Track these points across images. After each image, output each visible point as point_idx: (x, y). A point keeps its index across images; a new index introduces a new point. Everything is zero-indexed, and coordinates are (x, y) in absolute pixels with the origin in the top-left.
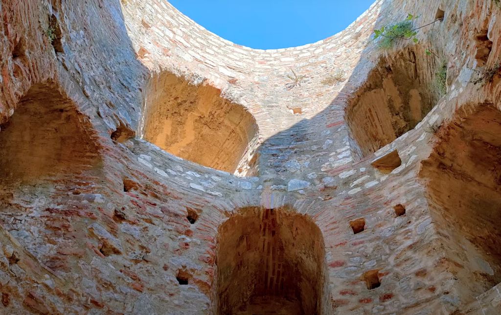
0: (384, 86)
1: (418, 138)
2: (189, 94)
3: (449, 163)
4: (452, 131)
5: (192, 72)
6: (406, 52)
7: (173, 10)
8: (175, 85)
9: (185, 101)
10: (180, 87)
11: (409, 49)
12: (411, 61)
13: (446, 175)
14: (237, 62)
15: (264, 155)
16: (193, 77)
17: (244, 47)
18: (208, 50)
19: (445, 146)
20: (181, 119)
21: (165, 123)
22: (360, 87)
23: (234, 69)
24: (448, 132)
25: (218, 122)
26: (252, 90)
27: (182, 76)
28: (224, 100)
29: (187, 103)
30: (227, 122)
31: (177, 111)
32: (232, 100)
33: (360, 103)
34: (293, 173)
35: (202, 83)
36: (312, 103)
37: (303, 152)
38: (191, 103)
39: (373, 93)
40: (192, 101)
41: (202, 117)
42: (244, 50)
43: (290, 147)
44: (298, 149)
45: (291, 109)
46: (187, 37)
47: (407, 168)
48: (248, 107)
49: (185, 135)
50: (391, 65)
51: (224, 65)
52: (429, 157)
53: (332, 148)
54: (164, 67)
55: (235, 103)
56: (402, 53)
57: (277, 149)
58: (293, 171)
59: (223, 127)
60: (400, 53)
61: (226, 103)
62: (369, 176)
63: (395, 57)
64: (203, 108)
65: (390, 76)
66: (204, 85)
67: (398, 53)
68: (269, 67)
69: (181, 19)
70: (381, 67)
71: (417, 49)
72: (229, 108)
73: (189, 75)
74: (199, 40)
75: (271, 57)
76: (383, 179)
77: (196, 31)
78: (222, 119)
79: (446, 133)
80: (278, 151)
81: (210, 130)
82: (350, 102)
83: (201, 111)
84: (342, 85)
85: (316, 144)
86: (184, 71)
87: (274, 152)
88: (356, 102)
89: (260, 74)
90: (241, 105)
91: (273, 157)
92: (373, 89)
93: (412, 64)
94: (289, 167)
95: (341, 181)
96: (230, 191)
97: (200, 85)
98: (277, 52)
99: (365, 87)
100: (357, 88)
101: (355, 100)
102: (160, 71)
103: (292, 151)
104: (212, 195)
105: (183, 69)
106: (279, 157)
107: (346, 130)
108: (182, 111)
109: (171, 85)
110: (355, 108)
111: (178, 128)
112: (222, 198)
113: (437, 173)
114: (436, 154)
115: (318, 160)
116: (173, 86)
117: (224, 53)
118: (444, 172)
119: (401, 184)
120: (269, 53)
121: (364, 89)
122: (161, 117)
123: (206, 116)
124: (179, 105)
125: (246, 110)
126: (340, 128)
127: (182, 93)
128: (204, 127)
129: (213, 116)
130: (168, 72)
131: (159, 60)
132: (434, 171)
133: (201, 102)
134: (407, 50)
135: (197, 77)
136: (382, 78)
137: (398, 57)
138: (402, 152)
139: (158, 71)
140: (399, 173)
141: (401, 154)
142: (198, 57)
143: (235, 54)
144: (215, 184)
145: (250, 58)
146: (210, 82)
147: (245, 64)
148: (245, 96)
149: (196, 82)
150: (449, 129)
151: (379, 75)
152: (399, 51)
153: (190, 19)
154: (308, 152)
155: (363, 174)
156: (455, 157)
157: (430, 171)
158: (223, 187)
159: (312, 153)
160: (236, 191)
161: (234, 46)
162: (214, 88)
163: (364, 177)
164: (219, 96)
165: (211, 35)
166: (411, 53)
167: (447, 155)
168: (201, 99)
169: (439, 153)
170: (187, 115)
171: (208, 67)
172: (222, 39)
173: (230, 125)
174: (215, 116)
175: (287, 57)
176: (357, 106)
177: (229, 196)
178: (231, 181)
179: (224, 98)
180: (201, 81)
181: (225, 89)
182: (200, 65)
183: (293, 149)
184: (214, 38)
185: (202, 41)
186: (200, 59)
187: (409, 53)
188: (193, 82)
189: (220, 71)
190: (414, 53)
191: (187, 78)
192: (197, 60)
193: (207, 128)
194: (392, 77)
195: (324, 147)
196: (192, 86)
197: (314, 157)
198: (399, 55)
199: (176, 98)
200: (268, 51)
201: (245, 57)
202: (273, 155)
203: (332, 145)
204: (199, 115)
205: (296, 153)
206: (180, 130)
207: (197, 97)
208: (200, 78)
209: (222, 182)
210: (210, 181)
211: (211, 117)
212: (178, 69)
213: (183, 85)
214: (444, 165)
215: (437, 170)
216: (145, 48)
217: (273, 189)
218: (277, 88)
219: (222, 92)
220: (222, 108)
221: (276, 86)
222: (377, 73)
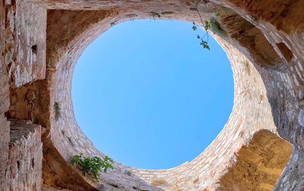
0: (254, 35)
1: (265, 29)
2: (242, 167)
3: (283, 8)
4: (254, 8)
5: (228, 161)
6: (227, 22)
7: (199, 157)
8: (233, 175)
9: (248, 170)
10: (236, 172)
11: (225, 21)
12: (234, 19)
13: (293, 10)
14: (235, 126)
15: (282, 133)
16: (232, 162)
17: (230, 117)
18: (223, 144)
19: (266, 13)
20: (262, 175)
21: (262, 187)
22: (250, 53)
23: (237, 130)
24: (254, 12)
25: (268, 152)
26: (248, 123)
27: (228, 169)
28: (250, 145)
29: (250, 169)
30: (268, 146)
31: (255, 177)
32: (251, 140)
33: (262, 53)
34: (295, 118)
35: (237, 156)
36: (258, 86)
37: (283, 105)
38: (250, 166)
39: (258, 43)
40: (249, 165)
41: (263, 161)
42: (231, 118)
43: (280, 112)
44: (282, 108)
45: (261, 102)
46: (213, 155)
47: (285, 40)
48: (255, 131)
49: (277, 175)
50: (238, 31)
51: (233, 136)
52: (274, 25)
53: (282, 83)
54: (218, 180)
55: (253, 139)
56: (228, 25)
57: (280, 123)
58: (293, 118)
59: (272, 149)
60: (228, 26)
61: (252, 144)
62: (296, 66)
63: (231, 29)
64: (256, 159)
65: (247, 31)
66: (238, 155)
67: (228, 27)
68: (241, 105)
69: (205, 154)
70: (239, 37)
71: (224, 16)
72: (257, 143)
73: (229, 164)
74: (217, 147)
75: (237, 102)
76: (296, 57)
77: (213, 147)
78: (265, 148)
79: (254, 13)
80: (281, 122)
81: (274, 158)
82: (259, 61)
83: (258, 161)
84: (250, 63)
85: (279, 94)
86: (225, 166)
87: (281, 126)
88: (261, 56)
89: (243, 114)
90: (254, 135)
91: (284, 128)
92: (255, 43)
93: (236, 17)
94: (291, 119)
95: (301, 86)
96: (296, 172)
97: (238, 158)
98: (236, 96)
99: (251, 49)
100: (251, 55)
101: (258, 57)
102: (220, 184)
103: (283, 112)
104: (294, 188)
105: (224, 166)
106: (285, 123)
107: (272, 71)
108: (256, 174)
109: (233, 178)
110: (265, 57)
111: (269, 179)
112: (298, 182)
113: (289, 18)
114: (272, 19)
115: (288, 96)
116: (235, 177)
117: (228, 132)
118: (290, 11)
119: (297, 46)
120: (235, 103)
121: (252, 50)
122: (257, 189)
123: (263, 158)
124: (250, 175)
125: (257, 133)
126: (270, 74)
127: (241, 171)
128: (271, 161)
129: (263, 153)
130: (222, 178)
131: (213, 182)
132: (287, 21)
133: (250, 160)
134: (225, 22)
135: (232, 159)
136: (247, 36)
137: (231, 27)
138: (276, 41)
139: (219, 185)
140: (290, 46)
141: (278, 42)
142: (224, 152)
143: (231, 126)
144: (288, 182)
145: (235, 116)
146: (237, 151)
147: (237, 121)
148: (250, 130)
149: (235, 160)
150: (252, 11)
151: (244, 39)
152: (227, 27)
153: (207, 148)
154: (284, 101)
155: (295, 70)
156: (277, 3)
157: (286, 24)
158: (291, 177)
159: (284, 98)
160: (297, 167)
161: (227, 124)
162: (241, 149)
163: (296, 69)
164: (247, 148)
165: (218, 137)
166: (228, 19)
167: (274, 10)
168: (249, 159)
169: (272, 17)
170: (260, 171)
171: (230, 148)
172: (222, 131)
173: (270, 144)
174: (262, 152)
175: (238, 91)
176: (264, 55)
177: (298, 175)
178: (290, 168)
179: (248, 144)
180: (235, 156)
181: (243, 142)
182: (228, 153)
183: (281, 111)
184: (220, 136)
185: (218, 145)
186: (225, 151)
187: (228, 20)
188: (234, 162)
189: (235, 140)
190: (228, 18)
191: (231, 166)
192: (225, 154)
193: (272, 159)
194: (247, 30)
195: (281, 89)
196: (237, 164)
197: (287, 99)
198: (230, 26)
199: (245, 176)
200: (234, 103)
201: (233, 119)
202: (283, 127)
203: (281, 83)
204: (261, 162)
205: (283, 110)
206: (271, 178)
207: (246, 161)
208: (233, 156)
209: (288, 176)
210: (285, 185)
211: (263, 155)
212: (223, 170)
213: (235, 169)
214: (284, 12)
215: (286, 18)
216: (204, 188)
217: (302, 138)
218: (250, 105)
219: (245, 144)
220: (257, 147)
221: (249, 105)
222: (243, 40)
